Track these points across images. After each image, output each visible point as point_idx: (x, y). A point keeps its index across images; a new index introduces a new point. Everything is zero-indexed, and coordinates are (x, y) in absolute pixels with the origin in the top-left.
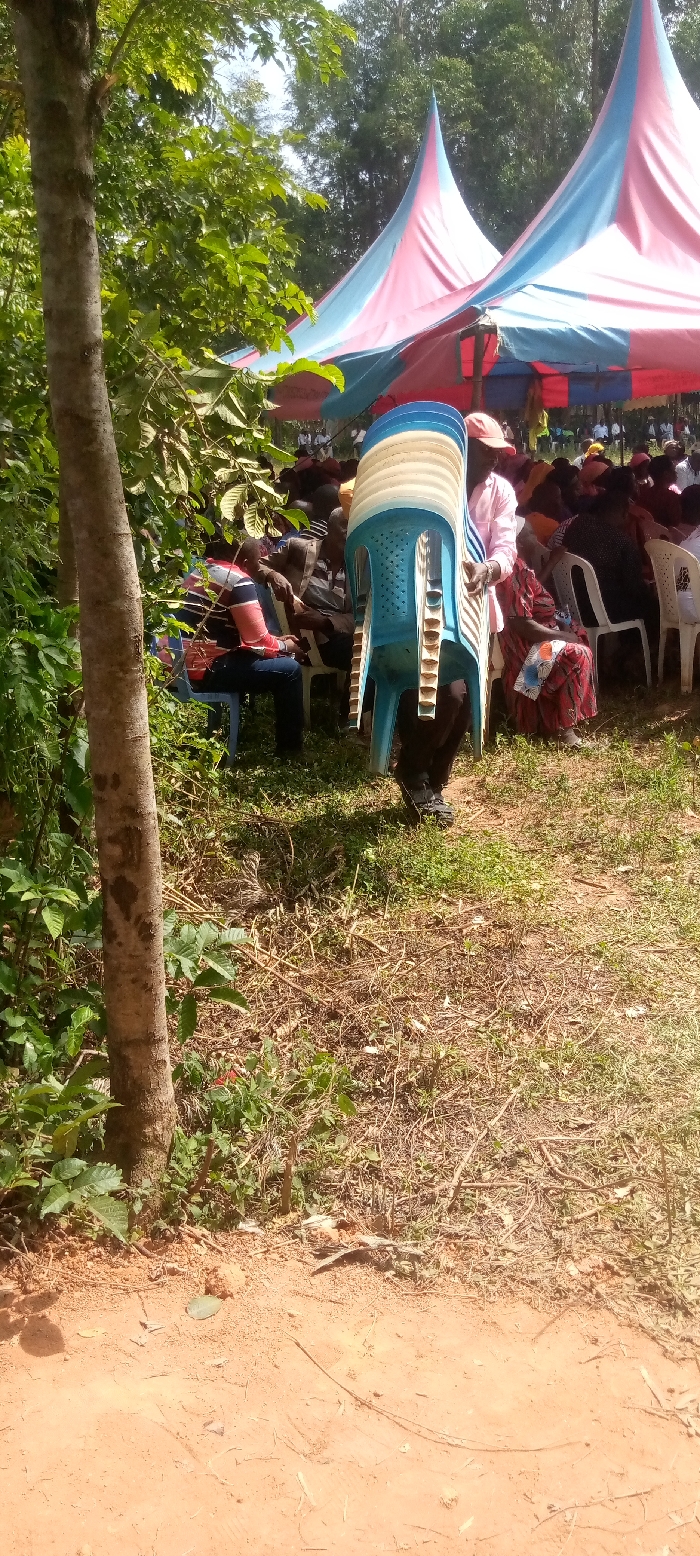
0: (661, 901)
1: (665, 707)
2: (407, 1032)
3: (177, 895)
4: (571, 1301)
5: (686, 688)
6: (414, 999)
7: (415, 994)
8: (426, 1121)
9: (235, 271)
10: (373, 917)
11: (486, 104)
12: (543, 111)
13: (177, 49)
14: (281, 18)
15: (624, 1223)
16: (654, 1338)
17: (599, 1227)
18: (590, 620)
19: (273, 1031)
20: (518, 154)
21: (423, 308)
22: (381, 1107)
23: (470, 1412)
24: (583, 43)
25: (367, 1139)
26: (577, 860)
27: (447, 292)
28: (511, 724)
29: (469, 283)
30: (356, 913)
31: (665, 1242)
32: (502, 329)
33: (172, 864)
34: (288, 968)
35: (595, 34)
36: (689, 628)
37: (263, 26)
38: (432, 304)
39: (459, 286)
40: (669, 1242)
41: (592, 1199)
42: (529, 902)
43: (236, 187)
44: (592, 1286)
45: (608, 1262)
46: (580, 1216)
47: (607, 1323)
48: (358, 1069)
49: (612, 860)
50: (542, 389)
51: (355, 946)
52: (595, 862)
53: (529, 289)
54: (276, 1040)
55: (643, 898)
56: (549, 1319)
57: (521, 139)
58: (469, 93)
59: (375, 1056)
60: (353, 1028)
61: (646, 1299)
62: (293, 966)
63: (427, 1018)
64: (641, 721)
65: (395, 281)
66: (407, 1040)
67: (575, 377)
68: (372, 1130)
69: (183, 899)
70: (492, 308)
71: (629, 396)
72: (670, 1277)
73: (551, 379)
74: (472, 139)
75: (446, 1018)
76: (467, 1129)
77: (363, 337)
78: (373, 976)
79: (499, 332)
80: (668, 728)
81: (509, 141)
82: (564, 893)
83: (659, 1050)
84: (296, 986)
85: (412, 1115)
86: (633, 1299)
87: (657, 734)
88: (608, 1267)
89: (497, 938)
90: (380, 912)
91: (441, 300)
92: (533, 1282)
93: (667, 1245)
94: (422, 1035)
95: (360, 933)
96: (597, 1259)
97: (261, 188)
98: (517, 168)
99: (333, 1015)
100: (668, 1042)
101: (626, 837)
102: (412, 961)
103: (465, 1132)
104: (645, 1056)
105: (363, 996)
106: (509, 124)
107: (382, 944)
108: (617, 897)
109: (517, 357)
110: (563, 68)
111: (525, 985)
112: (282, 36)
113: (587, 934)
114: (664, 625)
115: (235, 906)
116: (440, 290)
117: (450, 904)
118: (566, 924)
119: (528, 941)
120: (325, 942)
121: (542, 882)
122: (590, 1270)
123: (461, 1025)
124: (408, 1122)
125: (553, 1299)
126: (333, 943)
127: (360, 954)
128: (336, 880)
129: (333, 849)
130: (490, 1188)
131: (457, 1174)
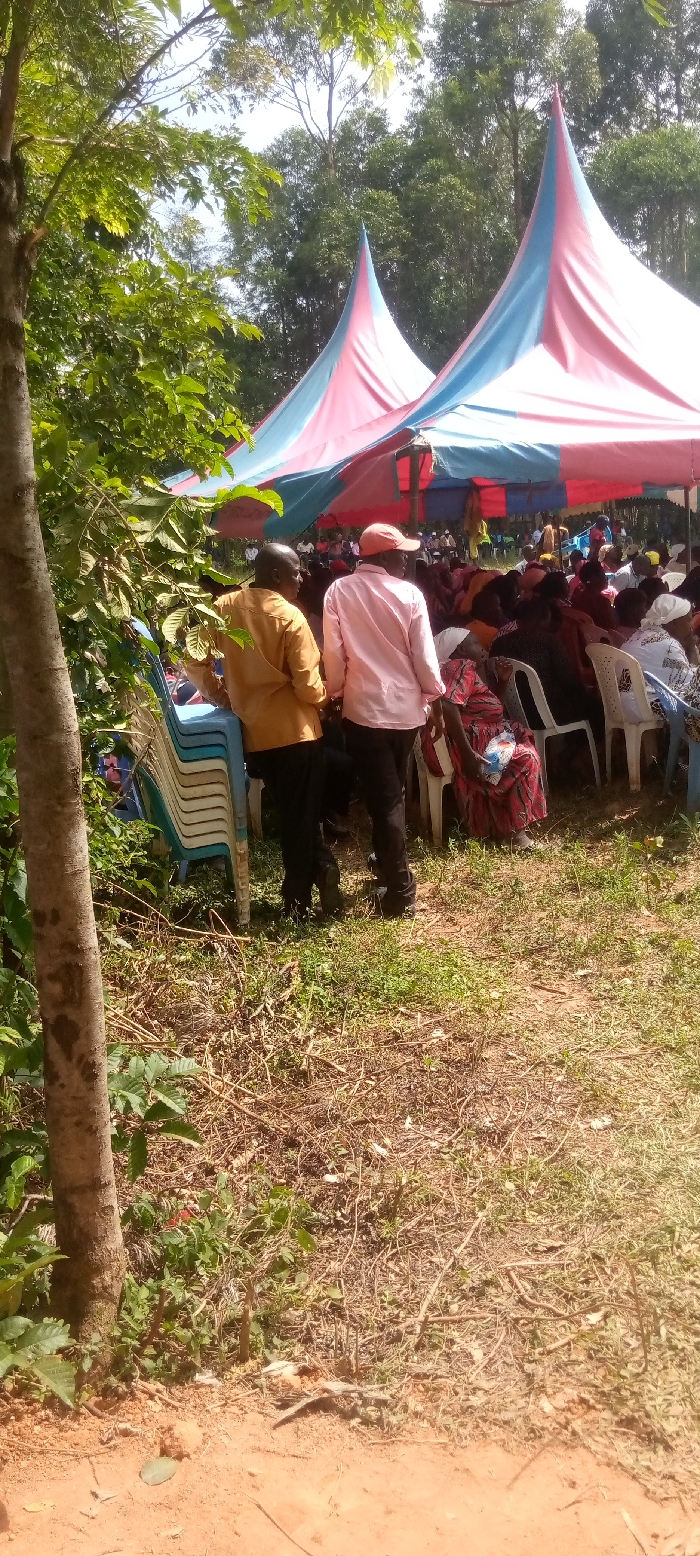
0: (622, 1005)
1: (615, 806)
2: (368, 1158)
3: (127, 1022)
4: (545, 1441)
5: (635, 787)
6: (374, 1121)
7: (374, 1116)
8: (390, 1253)
9: (173, 400)
10: (330, 1035)
11: (415, 232)
12: (470, 238)
13: (110, 194)
14: (210, 164)
15: (598, 1351)
16: (634, 1477)
17: (573, 1357)
18: (537, 723)
19: (229, 1163)
20: (448, 278)
21: (360, 428)
22: (342, 1239)
24: (505, 174)
25: (328, 1275)
26: (535, 965)
27: (384, 412)
28: (464, 829)
29: (405, 403)
30: (312, 1031)
31: (640, 1370)
32: (436, 448)
33: (122, 989)
34: (244, 1094)
35: (516, 166)
36: (634, 727)
37: (192, 173)
38: (369, 424)
39: (395, 406)
40: (645, 1370)
41: (564, 1326)
42: (489, 1012)
43: (173, 319)
44: (568, 1422)
45: (583, 1395)
46: (552, 1347)
47: (583, 1463)
48: (318, 1201)
49: (570, 964)
50: (480, 499)
51: (312, 1068)
52: (554, 968)
53: (461, 409)
54: (232, 1172)
55: (603, 1003)
56: (524, 1462)
57: (450, 263)
58: (397, 222)
59: (335, 1184)
60: (312, 1155)
61: (624, 1433)
62: (250, 1092)
63: (387, 1141)
64: (592, 822)
65: (333, 402)
66: (368, 1166)
67: (512, 488)
68: (334, 1266)
69: (134, 1026)
70: (425, 429)
71: (564, 504)
72: (648, 1408)
73: (488, 490)
74: (403, 265)
75: (408, 1140)
76: (433, 1260)
77: (304, 457)
78: (330, 1100)
79: (433, 451)
80: (618, 827)
81: (439, 265)
82: (523, 1000)
83: (625, 1163)
84: (252, 1114)
85: (375, 1247)
86: (611, 1435)
87: (607, 834)
88: (583, 1401)
89: (459, 1051)
90: (339, 1030)
91: (378, 421)
92: (506, 1423)
93: (643, 1373)
94: (383, 1159)
95: (317, 1054)
96: (572, 1393)
97: (196, 321)
98: (447, 290)
99: (292, 1144)
100: (636, 1154)
101: (583, 940)
102: (371, 1079)
103: (431, 1262)
104: (612, 1170)
105: (320, 1121)
106: (437, 250)
107: (340, 1064)
108: (577, 1002)
109: (452, 474)
110: (486, 197)
111: (487, 1100)
112: (210, 180)
113: (549, 1044)
114: (609, 725)
115: (187, 1030)
116: (377, 411)
117: (409, 1017)
118: (527, 1034)
119: (488, 1053)
120: (282, 1064)
121: (501, 991)
122: (564, 1405)
123: (423, 1146)
124: (371, 1254)
125: (527, 1439)
126: (290, 1065)
127: (318, 1075)
128: (291, 998)
129: (288, 965)
130: (459, 1321)
131: (424, 1308)
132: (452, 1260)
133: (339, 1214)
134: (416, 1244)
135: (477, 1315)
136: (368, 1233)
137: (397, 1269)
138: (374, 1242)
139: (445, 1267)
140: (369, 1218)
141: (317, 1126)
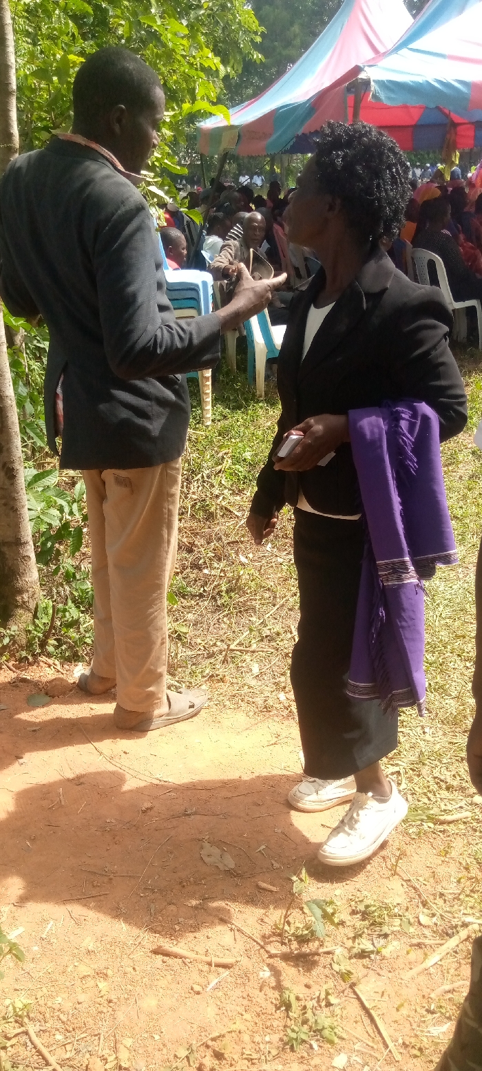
7: (242, 539)
8: (226, 612)
22: (200, 603)
23: (181, 766)
25: (185, 621)
48: (193, 582)
53: (403, 51)
59: (206, 574)
63: (251, 556)
68: (190, 616)
75: (264, 556)
76: (251, 619)
79: (372, 83)
85: (218, 608)
92: (254, 703)
105: (210, 540)
123: (273, 560)
124: (213, 613)
125: (261, 711)
126: (205, 508)
127: (223, 516)
128: (220, 472)
129: (224, 452)
130: (253, 652)
131: (236, 643)
132: (262, 621)
133: (202, 589)
134: (244, 609)
135: (265, 650)
136: (216, 601)
137: (228, 622)
138: (218, 606)
139: (257, 624)
140: (219, 593)
141: (208, 543)
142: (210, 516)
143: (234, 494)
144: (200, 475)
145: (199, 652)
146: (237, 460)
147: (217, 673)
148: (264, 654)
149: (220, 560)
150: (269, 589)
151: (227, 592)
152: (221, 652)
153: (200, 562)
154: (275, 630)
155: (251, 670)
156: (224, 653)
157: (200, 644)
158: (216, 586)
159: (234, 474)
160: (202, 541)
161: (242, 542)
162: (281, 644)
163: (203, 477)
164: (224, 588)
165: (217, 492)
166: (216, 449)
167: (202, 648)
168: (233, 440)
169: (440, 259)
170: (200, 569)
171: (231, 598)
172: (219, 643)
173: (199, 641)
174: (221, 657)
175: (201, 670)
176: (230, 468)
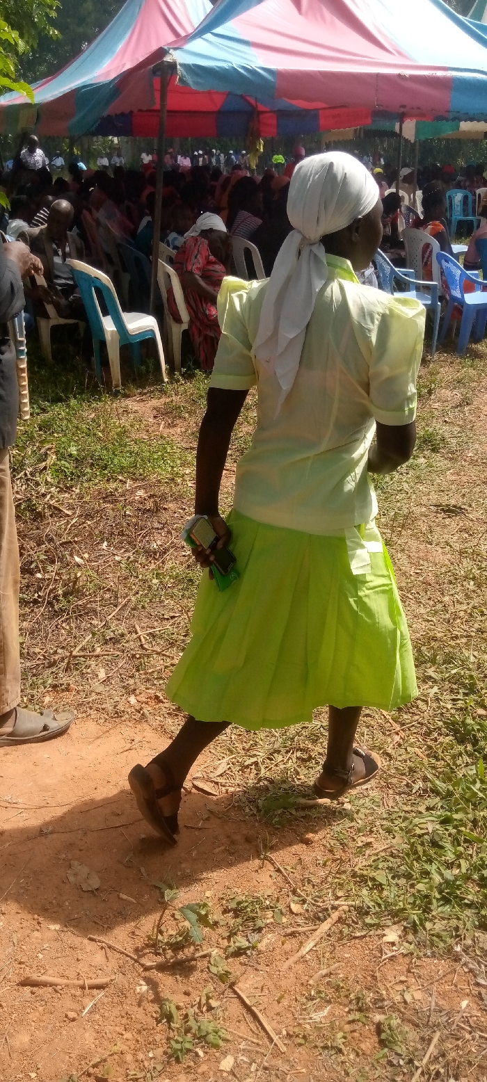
4: (123, 719)
7: (75, 539)
8: (64, 618)
22: (36, 610)
23: (31, 784)
32: (182, 64)
44: (142, 709)
45: (158, 695)
47: (143, 730)
51: (46, 511)
53: (208, 36)
56: (106, 729)
63: (86, 556)
67: (282, 114)
70: (180, 48)
71: (317, 129)
73: (265, 115)
75: (101, 555)
76: (93, 622)
79: (179, 66)
85: (56, 614)
86: (166, 715)
88: (157, 697)
89: (149, 505)
92: (103, 709)
94: (79, 566)
95: (52, 503)
103: (91, 624)
107: (69, 510)
109: (194, 87)
111: (159, 533)
117: (123, 482)
119: (170, 505)
120: (26, 508)
122: (144, 699)
123: (111, 559)
124: (51, 619)
125: (112, 718)
126: (32, 509)
127: (51, 516)
128: (45, 468)
129: (47, 447)
130: (98, 656)
131: (78, 649)
132: (104, 623)
133: (36, 595)
134: (84, 613)
135: (110, 653)
136: (53, 606)
137: (68, 628)
138: (55, 611)
139: (99, 627)
140: (56, 597)
141: (39, 545)
142: (39, 516)
143: (61, 491)
144: (22, 473)
145: (38, 662)
146: (61, 456)
147: (61, 682)
148: (110, 658)
149: (53, 562)
150: (109, 590)
151: (65, 595)
152: (63, 659)
153: (33, 566)
154: (120, 632)
155: (97, 676)
156: (66, 661)
157: (39, 653)
158: (51, 591)
159: (60, 471)
160: (33, 544)
161: (76, 542)
162: (127, 645)
163: (26, 475)
164: (60, 592)
165: (43, 491)
166: (37, 444)
167: (42, 657)
168: (55, 435)
169: (255, 246)
170: (32, 573)
171: (69, 602)
172: (60, 651)
173: (37, 650)
174: (64, 665)
175: (42, 681)
176: (55, 464)
